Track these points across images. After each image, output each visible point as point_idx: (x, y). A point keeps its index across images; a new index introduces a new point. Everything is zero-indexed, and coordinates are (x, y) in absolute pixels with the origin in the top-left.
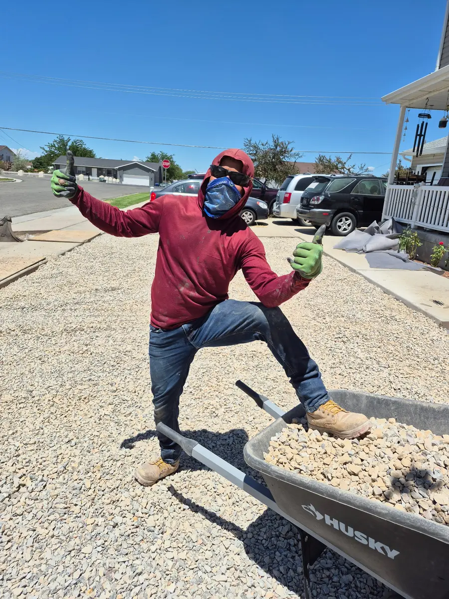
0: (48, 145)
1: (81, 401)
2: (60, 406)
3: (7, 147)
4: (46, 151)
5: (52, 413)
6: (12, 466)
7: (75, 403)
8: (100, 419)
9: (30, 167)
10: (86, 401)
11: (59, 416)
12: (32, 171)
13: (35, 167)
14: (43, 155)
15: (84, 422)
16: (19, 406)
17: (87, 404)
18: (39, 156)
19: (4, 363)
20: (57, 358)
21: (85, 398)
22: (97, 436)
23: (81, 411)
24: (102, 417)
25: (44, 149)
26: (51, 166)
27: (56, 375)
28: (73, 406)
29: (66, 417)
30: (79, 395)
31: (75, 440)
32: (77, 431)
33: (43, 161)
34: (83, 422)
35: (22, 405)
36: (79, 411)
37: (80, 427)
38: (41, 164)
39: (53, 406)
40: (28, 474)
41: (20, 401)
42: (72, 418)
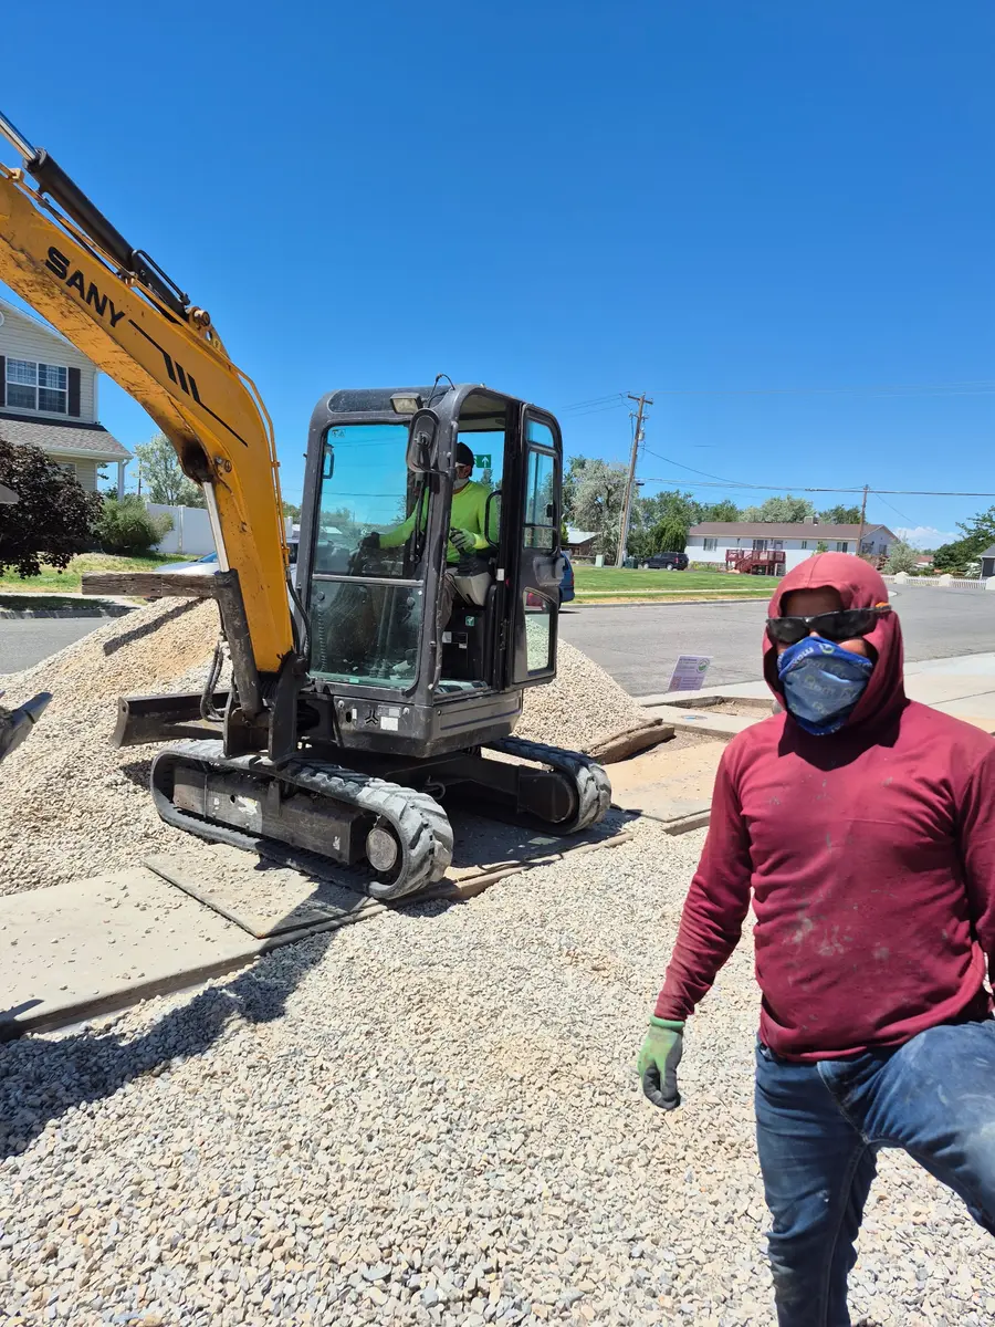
0: (976, 518)
1: (722, 1148)
2: (671, 1140)
3: (884, 528)
4: (969, 531)
5: (646, 1148)
6: (493, 1234)
7: (706, 1148)
8: (730, 1221)
9: (927, 564)
10: (733, 1153)
11: (654, 1161)
12: (927, 573)
13: (938, 565)
14: (960, 539)
15: (696, 1207)
16: (598, 1099)
17: (731, 1162)
18: (951, 543)
19: (631, 988)
20: (735, 1014)
21: (733, 1145)
22: (697, 1262)
23: (708, 1173)
24: (735, 1216)
25: (963, 526)
26: (974, 561)
27: (709, 1055)
28: (698, 1154)
29: (668, 1171)
30: (722, 1130)
31: (646, 1245)
32: (666, 1223)
33: (956, 552)
34: (690, 1207)
35: (602, 1099)
36: (703, 1171)
37: (678, 1215)
38: (952, 557)
39: (657, 1130)
40: (507, 1272)
41: (605, 1089)
42: (675, 1183)
